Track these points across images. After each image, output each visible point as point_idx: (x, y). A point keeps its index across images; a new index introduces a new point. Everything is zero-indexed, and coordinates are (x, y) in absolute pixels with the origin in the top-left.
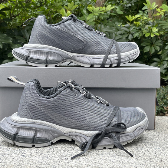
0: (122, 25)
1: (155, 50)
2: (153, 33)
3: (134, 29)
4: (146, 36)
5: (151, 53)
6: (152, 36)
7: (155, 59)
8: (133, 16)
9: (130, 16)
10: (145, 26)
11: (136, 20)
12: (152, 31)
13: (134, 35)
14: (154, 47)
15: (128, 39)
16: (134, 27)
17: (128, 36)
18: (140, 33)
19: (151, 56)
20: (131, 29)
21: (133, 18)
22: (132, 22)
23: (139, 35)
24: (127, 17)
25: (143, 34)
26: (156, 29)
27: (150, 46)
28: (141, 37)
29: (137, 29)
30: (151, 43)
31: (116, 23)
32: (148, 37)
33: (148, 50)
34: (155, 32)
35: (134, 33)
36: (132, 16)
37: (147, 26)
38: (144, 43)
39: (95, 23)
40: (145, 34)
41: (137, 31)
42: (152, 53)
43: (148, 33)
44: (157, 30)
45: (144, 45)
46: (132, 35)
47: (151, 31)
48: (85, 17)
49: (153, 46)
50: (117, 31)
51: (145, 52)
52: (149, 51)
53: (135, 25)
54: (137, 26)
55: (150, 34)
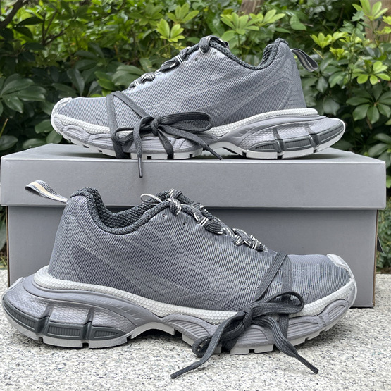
1: (381, 115)
2: (374, 75)
3: (330, 65)
4: (360, 81)
5: (370, 121)
6: (374, 81)
7: (381, 136)
8: (329, 36)
9: (321, 34)
10: (357, 59)
11: (337, 44)
12: (373, 71)
13: (330, 80)
14: (377, 107)
15: (317, 90)
16: (330, 61)
17: (317, 82)
18: (345, 76)
19: (371, 128)
20: (324, 66)
21: (328, 39)
22: (326, 49)
23: (342, 80)
24: (313, 37)
25: (353, 78)
26: (384, 64)
27: (368, 105)
28: (346, 85)
29: (338, 67)
30: (370, 99)
32: (365, 84)
33: (364, 116)
34: (380, 73)
35: (330, 76)
36: (326, 36)
37: (362, 59)
38: (354, 98)
39: (237, 52)
40: (356, 78)
41: (337, 69)
42: (373, 122)
43: (363, 75)
44: (385, 68)
45: (355, 104)
46: (327, 79)
47: (370, 70)
49: (375, 105)
51: (356, 119)
52: (366, 117)
53: (333, 56)
54: (338, 59)
55: (369, 78)
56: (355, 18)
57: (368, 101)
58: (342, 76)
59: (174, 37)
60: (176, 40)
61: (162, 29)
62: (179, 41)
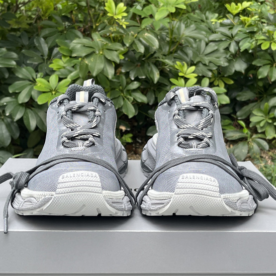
2: (275, 42)
3: (240, 31)
4: (264, 48)
5: (270, 80)
6: (274, 48)
8: (239, 4)
9: (233, 4)
10: (262, 29)
11: (245, 12)
12: (273, 39)
13: (240, 44)
15: (230, 52)
16: (240, 28)
17: (230, 44)
18: (251, 43)
19: (270, 83)
20: (235, 31)
21: (238, 8)
22: (238, 15)
23: (250, 47)
24: (227, 6)
25: (258, 43)
27: (269, 66)
28: (253, 49)
29: (246, 33)
32: (266, 51)
33: (266, 74)
35: (240, 41)
36: (237, 5)
38: (258, 60)
40: (261, 44)
41: (246, 35)
42: (273, 80)
43: (266, 42)
45: (259, 65)
46: (238, 43)
47: (271, 38)
49: (274, 65)
50: (210, 35)
51: (260, 77)
52: (268, 75)
53: (242, 23)
54: (246, 26)
55: (271, 44)
57: (270, 62)
58: (249, 42)
59: (118, 14)
60: (120, 17)
61: (109, 8)
62: (123, 17)
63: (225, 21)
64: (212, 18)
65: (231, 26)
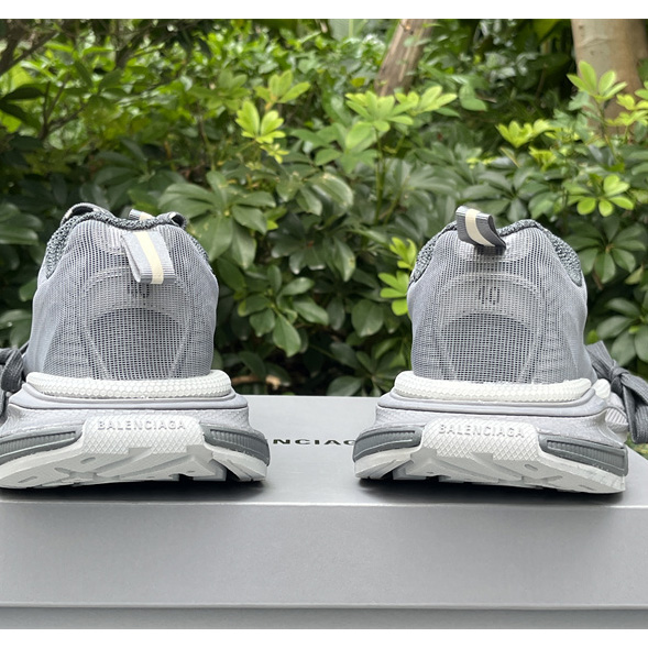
0: (482, 157)
1: (618, 267)
2: (607, 198)
3: (530, 178)
4: (584, 209)
5: (600, 280)
6: (606, 210)
7: (617, 304)
8: (527, 126)
9: (515, 125)
10: (577, 172)
11: (540, 142)
12: (603, 192)
13: (531, 204)
14: (611, 253)
16: (530, 172)
17: (508, 207)
18: (555, 201)
19: (600, 288)
20: (520, 179)
21: (526, 132)
22: (524, 149)
23: (552, 209)
24: (502, 128)
25: (571, 202)
26: (622, 180)
27: (595, 251)
28: (559, 214)
29: (543, 182)
30: (602, 242)
31: (459, 148)
32: (590, 215)
33: (589, 269)
34: (616, 195)
35: (530, 198)
36: (522, 126)
37: (586, 170)
38: (572, 238)
39: (375, 154)
40: (575, 204)
41: (543, 187)
42: (605, 280)
43: (588, 199)
44: (624, 187)
46: (525, 202)
47: (599, 190)
48: (337, 130)
49: (607, 250)
50: (465, 187)
52: (593, 271)
53: (535, 163)
54: (543, 169)
55: (598, 203)
56: (574, 105)
57: (596, 242)
58: (551, 200)
59: (266, 134)
60: (269, 140)
61: (247, 120)
62: (276, 140)
63: (498, 161)
64: (468, 157)
65: (510, 171)
